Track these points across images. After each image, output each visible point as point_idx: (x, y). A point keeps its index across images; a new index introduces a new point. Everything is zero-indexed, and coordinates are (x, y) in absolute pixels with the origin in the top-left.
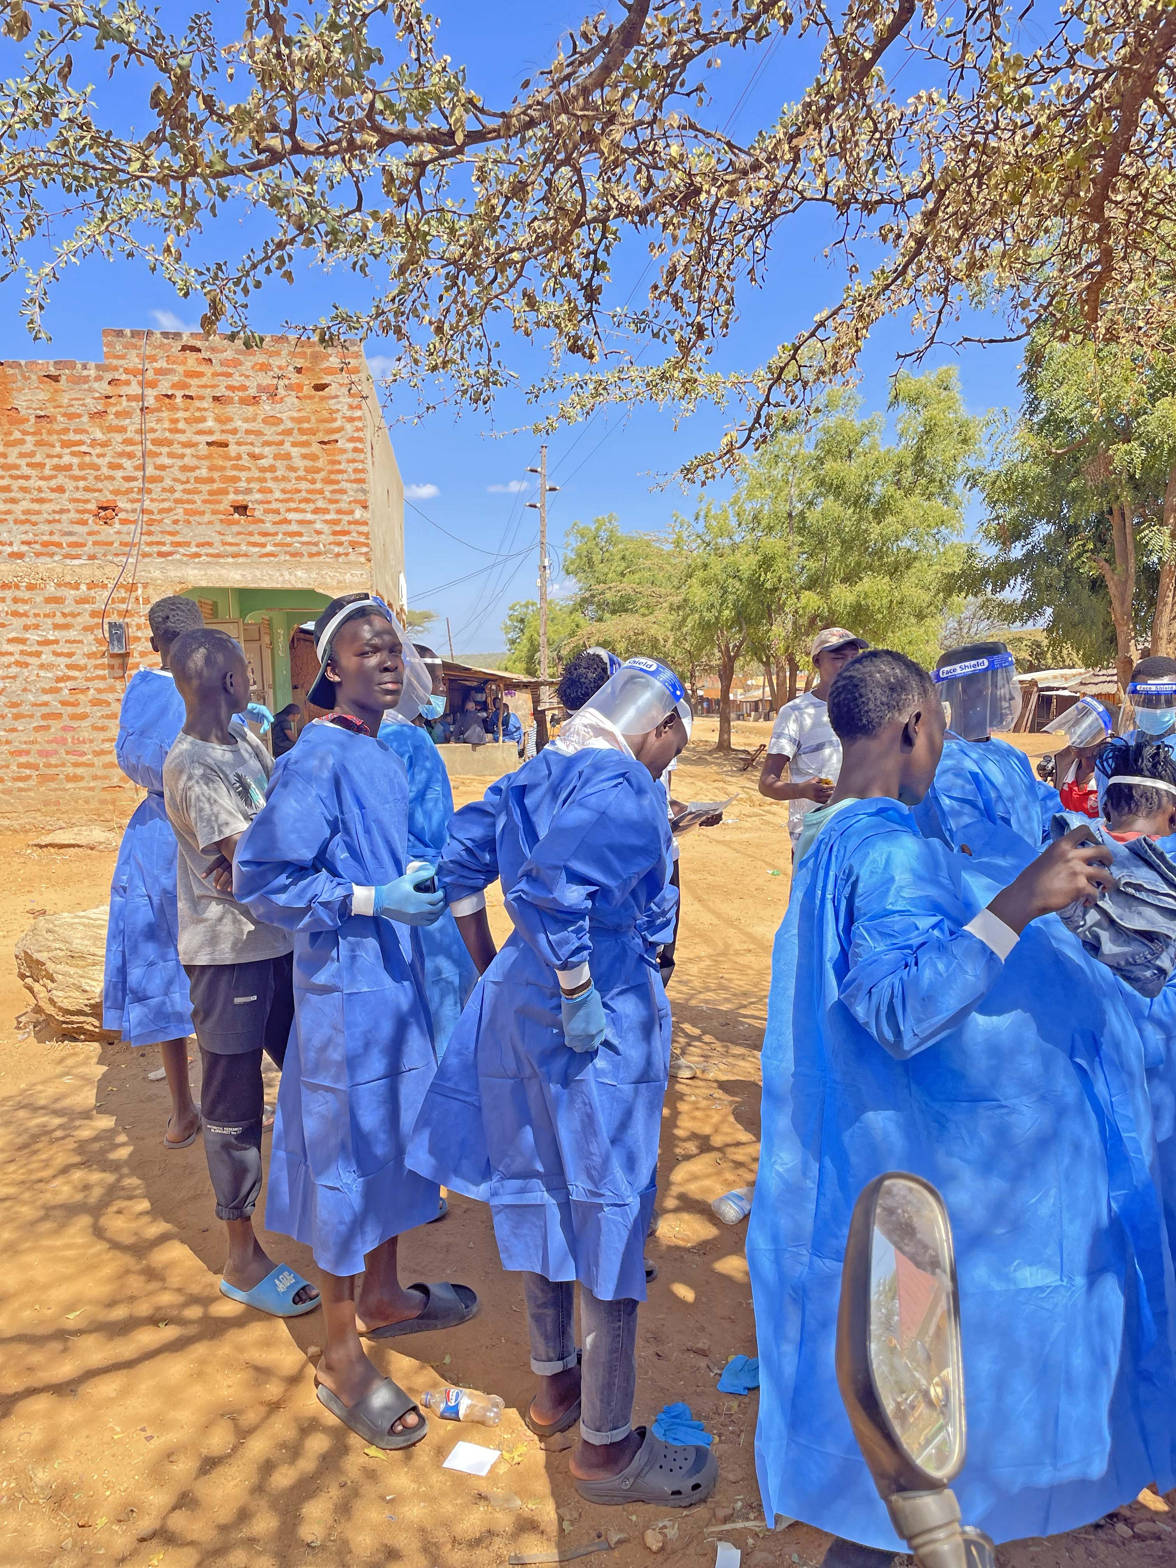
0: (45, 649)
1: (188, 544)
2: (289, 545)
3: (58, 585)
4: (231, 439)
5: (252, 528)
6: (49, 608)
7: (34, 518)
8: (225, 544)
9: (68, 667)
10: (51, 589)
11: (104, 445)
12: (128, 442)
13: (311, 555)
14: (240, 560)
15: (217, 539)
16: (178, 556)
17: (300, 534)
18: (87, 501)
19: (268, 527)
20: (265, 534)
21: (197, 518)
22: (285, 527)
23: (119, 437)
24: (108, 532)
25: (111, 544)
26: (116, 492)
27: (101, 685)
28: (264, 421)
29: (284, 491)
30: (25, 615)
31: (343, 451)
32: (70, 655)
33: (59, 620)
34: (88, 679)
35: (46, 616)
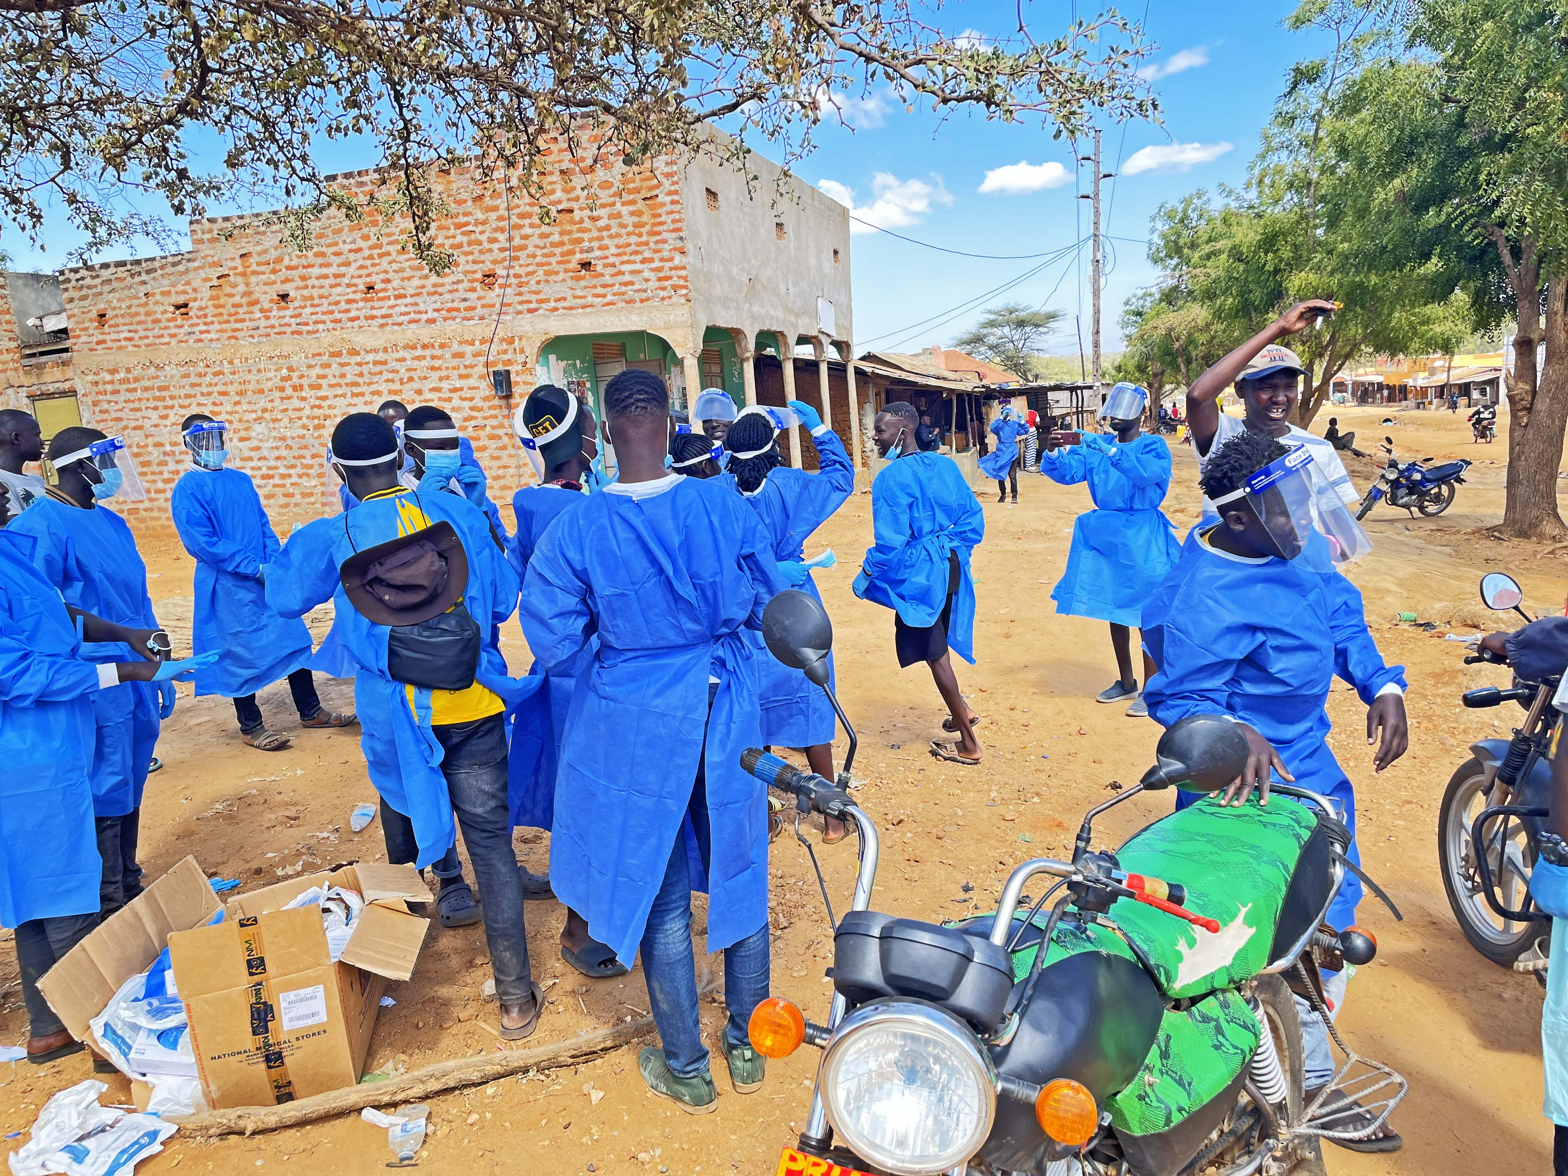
0: (455, 396)
1: (548, 300)
2: (623, 294)
3: (461, 343)
4: (575, 205)
5: (595, 282)
6: (455, 362)
7: (440, 290)
8: (575, 297)
9: (472, 409)
10: (456, 347)
11: (484, 223)
12: (500, 218)
13: (642, 301)
14: (588, 310)
15: (569, 294)
16: (541, 312)
17: (632, 283)
18: (475, 272)
19: (608, 279)
20: (604, 286)
21: (553, 277)
22: (620, 279)
23: (493, 216)
24: (493, 296)
25: (493, 306)
26: (494, 262)
27: (494, 422)
28: (600, 186)
29: (618, 247)
30: (439, 369)
31: (663, 205)
32: (471, 399)
33: (463, 371)
34: (485, 418)
35: (454, 368)
